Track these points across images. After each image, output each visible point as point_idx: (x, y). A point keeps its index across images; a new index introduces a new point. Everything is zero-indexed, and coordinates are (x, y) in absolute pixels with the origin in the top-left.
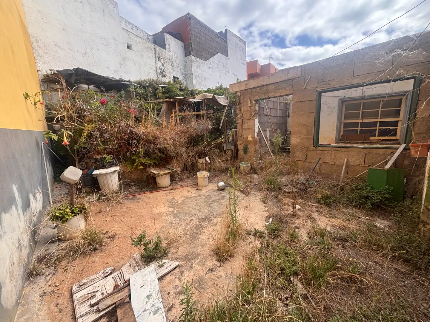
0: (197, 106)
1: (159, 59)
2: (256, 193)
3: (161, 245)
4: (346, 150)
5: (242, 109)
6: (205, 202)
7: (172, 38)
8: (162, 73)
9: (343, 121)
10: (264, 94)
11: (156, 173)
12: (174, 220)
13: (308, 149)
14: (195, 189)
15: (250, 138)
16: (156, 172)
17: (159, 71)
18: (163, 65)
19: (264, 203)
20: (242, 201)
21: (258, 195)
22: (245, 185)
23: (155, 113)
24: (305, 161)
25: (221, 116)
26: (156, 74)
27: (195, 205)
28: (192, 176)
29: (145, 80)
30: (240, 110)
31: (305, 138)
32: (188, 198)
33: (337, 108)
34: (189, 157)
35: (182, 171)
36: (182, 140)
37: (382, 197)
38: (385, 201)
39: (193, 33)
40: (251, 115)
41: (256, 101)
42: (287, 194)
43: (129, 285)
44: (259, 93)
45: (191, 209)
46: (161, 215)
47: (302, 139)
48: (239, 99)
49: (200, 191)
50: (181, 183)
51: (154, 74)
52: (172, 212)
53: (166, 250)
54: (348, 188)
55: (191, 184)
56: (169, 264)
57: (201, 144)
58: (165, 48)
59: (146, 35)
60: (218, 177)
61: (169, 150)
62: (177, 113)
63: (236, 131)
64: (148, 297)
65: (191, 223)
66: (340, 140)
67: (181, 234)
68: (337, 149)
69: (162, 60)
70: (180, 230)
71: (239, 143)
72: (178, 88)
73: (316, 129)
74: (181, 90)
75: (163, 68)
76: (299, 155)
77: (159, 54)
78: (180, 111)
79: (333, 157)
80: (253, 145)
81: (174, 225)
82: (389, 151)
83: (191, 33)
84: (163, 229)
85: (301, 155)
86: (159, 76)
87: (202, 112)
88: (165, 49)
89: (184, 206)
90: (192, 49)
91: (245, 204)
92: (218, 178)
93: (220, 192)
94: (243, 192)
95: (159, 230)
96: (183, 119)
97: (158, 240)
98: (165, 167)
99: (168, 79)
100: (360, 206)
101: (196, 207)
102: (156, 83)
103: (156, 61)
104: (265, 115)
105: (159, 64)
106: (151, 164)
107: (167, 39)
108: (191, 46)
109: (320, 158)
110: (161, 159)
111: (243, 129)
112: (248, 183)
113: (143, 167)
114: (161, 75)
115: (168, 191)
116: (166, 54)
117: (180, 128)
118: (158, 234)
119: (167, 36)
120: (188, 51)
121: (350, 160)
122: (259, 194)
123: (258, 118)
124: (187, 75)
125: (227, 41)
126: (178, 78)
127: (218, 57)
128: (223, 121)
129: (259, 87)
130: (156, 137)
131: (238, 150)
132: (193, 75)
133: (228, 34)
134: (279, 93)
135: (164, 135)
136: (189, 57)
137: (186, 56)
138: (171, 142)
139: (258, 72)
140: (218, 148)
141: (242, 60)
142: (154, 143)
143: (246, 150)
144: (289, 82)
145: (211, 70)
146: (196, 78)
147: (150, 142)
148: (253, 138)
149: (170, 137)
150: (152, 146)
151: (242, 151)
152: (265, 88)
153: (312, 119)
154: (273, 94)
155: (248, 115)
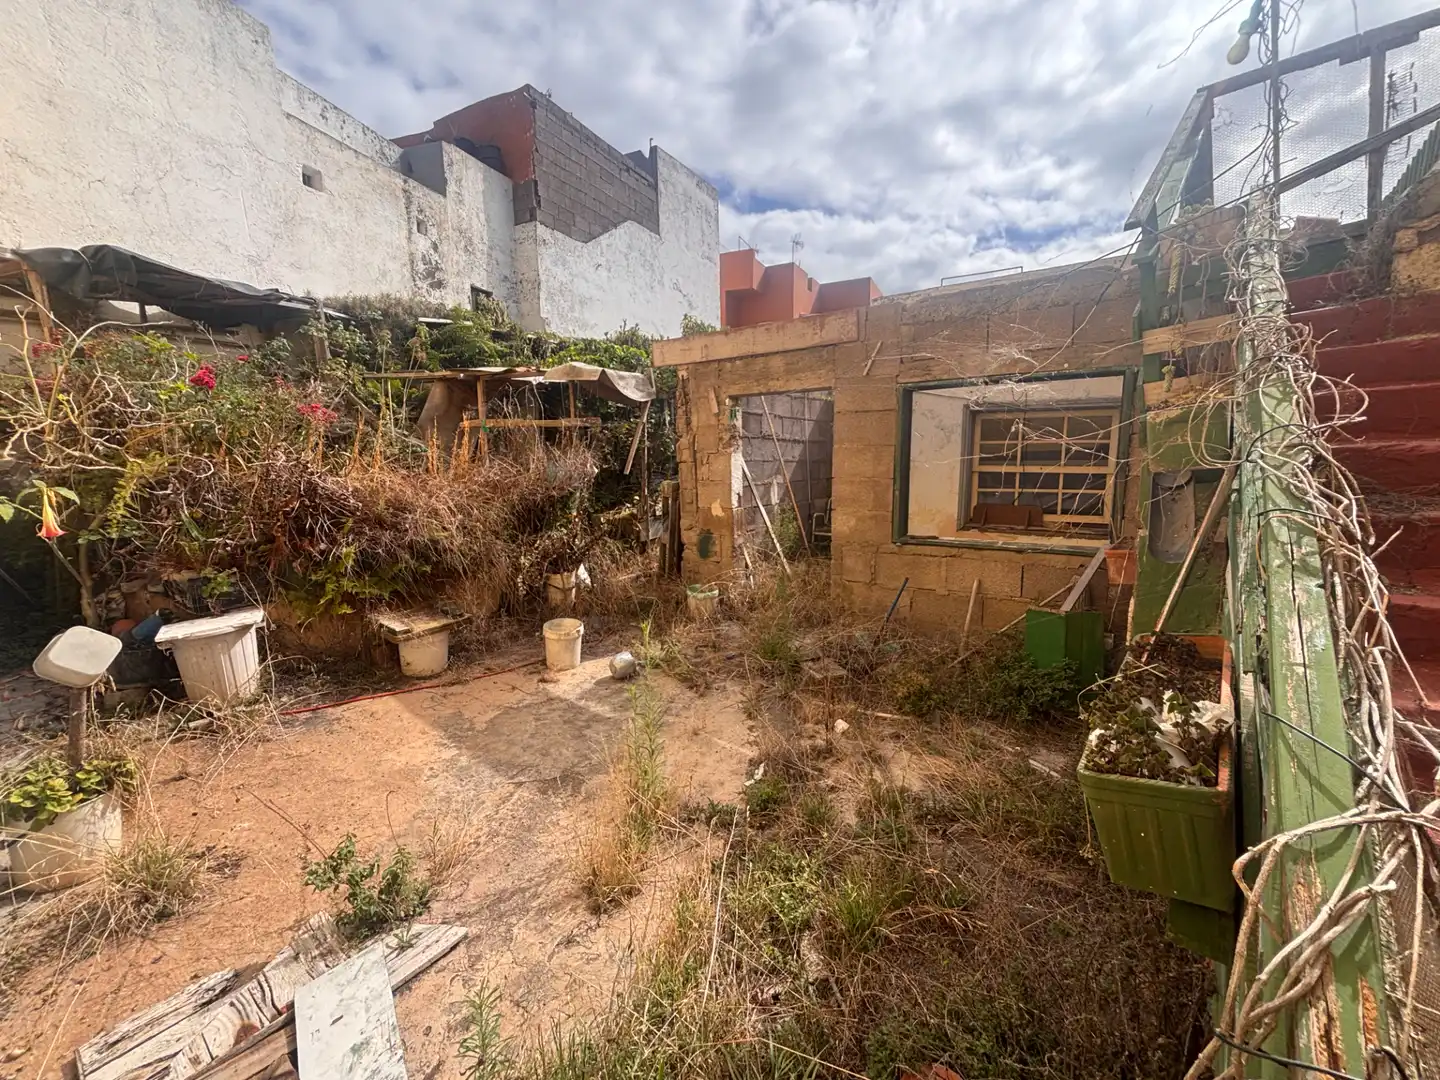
0: (553, 398)
1: (423, 228)
2: (728, 684)
3: (409, 878)
4: (975, 554)
5: (694, 419)
6: (565, 722)
7: (472, 161)
8: (430, 274)
9: (977, 468)
10: (757, 381)
11: (397, 630)
12: (458, 788)
13: (878, 548)
14: (536, 678)
15: (717, 510)
16: (397, 626)
17: (421, 267)
18: (435, 247)
19: (750, 716)
20: (684, 714)
21: (734, 691)
22: (699, 660)
23: (403, 413)
24: (872, 583)
25: (630, 433)
26: (408, 275)
27: (532, 736)
28: (526, 634)
29: (367, 300)
30: (688, 423)
31: (871, 518)
32: (508, 710)
33: (960, 431)
34: (518, 569)
35: (494, 616)
36: (493, 515)
37: (1054, 690)
38: (1061, 698)
39: (543, 150)
40: (721, 439)
41: (735, 399)
42: (815, 688)
43: (290, 1022)
44: (742, 376)
45: (516, 750)
46: (410, 774)
47: (862, 520)
48: (684, 388)
49: (552, 685)
50: (488, 662)
51: (403, 277)
52: (453, 760)
53: (424, 892)
54: (978, 663)
55: (523, 660)
56: (432, 936)
57: (561, 526)
58: (443, 193)
59: (376, 141)
60: (614, 633)
61: (445, 551)
62: (476, 420)
63: (676, 489)
64: (355, 1050)
65: (516, 796)
66: (971, 521)
67: (479, 833)
68: (954, 551)
69: (433, 231)
70: (475, 822)
71: (684, 523)
72: (486, 331)
73: (897, 493)
74: (497, 336)
75: (435, 257)
76: (852, 565)
77: (421, 211)
78: (493, 413)
79: (943, 573)
80: (727, 533)
81: (454, 806)
82: (1076, 561)
83: (537, 150)
84: (418, 823)
85: (860, 567)
86: (419, 283)
87: (563, 423)
88: (445, 196)
89: (497, 738)
90: (539, 202)
91: (693, 722)
92: (617, 637)
93: (619, 685)
94: (689, 681)
95: (403, 827)
96: (500, 442)
97: (397, 863)
98: (431, 607)
99: (455, 298)
100: (1001, 717)
101: (534, 742)
102: (409, 311)
103: (410, 231)
104: (764, 438)
105: (422, 244)
106: (380, 599)
107: (451, 164)
108: (536, 191)
109: (907, 579)
110: (419, 578)
111: (696, 480)
112: (709, 655)
113: (353, 608)
114: (429, 281)
115: (441, 691)
116: (449, 210)
117: (492, 470)
118: (401, 841)
119: (452, 154)
120: (524, 207)
121: (987, 584)
122: (737, 689)
123: (741, 448)
124: (521, 284)
125: (657, 184)
126: (488, 294)
127: (627, 234)
128: (638, 450)
129: (741, 358)
130: (400, 507)
131: (681, 546)
132: (543, 287)
133: (660, 164)
134: (797, 382)
135: (430, 497)
136: (529, 226)
137: (518, 221)
138: (453, 523)
139: (755, 287)
140: (619, 535)
141: (705, 248)
142: (394, 527)
143: (705, 546)
144: (824, 353)
145: (603, 272)
146: (551, 296)
147: (380, 523)
148: (727, 509)
149: (451, 504)
150: (387, 536)
151: (695, 548)
152: (760, 362)
153: (888, 464)
154: (781, 383)
155: (712, 439)
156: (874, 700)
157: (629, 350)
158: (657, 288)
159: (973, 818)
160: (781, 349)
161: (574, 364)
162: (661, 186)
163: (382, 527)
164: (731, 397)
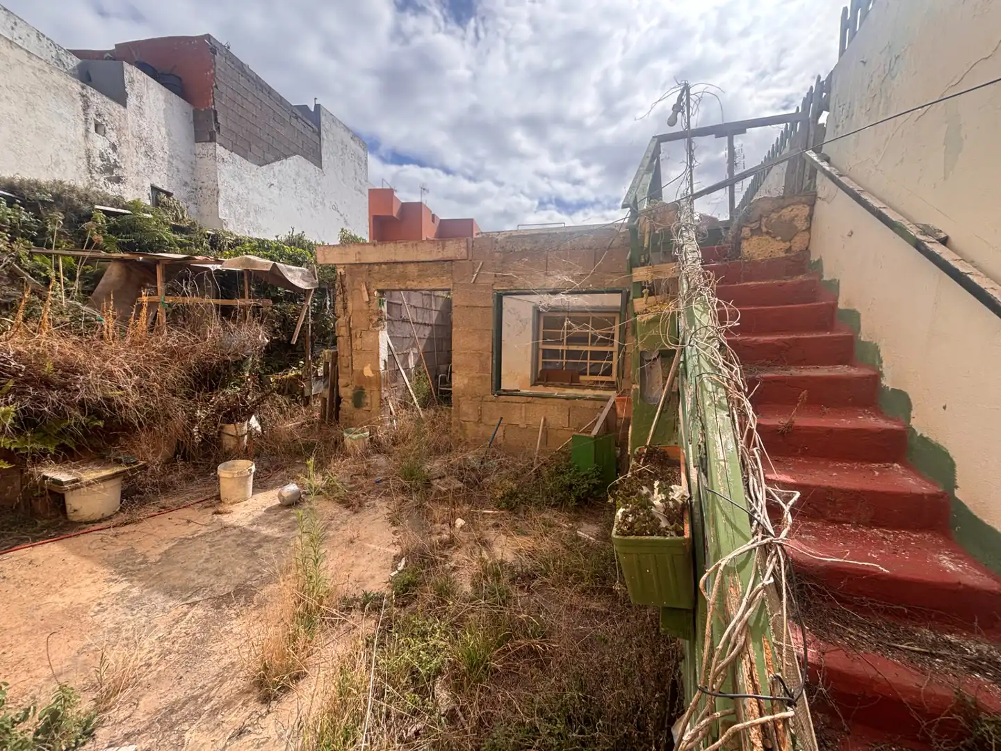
0: (229, 283)
1: (99, 130)
2: (377, 502)
3: (71, 712)
5: (350, 305)
6: (238, 545)
7: (153, 82)
8: (108, 170)
9: (541, 346)
10: (398, 280)
11: (63, 480)
12: (130, 617)
13: (483, 397)
14: (211, 510)
15: (368, 372)
16: (64, 477)
17: (98, 162)
18: (114, 147)
19: (394, 524)
20: (343, 527)
21: (381, 507)
22: (353, 486)
23: (77, 285)
24: (479, 422)
25: (297, 313)
26: (84, 167)
27: (207, 560)
28: (201, 475)
29: (36, 183)
30: (345, 308)
31: (478, 378)
32: (182, 541)
33: (531, 322)
34: (193, 421)
35: (170, 462)
36: (170, 376)
37: (589, 484)
38: (594, 490)
39: (222, 88)
40: (371, 320)
41: (382, 292)
42: (441, 498)
44: (387, 276)
45: (192, 575)
46: (74, 613)
47: (472, 379)
48: (341, 281)
49: (226, 516)
50: (163, 501)
51: (79, 168)
52: (122, 594)
53: (88, 722)
54: (545, 473)
55: (199, 497)
57: (235, 385)
59: (52, 48)
60: (283, 469)
61: (120, 407)
62: (155, 296)
63: (335, 356)
65: (190, 615)
66: (539, 380)
67: (150, 655)
68: (530, 399)
69: (112, 134)
70: (147, 645)
71: (341, 381)
72: (166, 224)
73: (494, 361)
74: (176, 229)
75: (113, 156)
76: (467, 409)
77: (99, 115)
78: (171, 291)
79: (523, 415)
80: (375, 389)
81: (124, 634)
82: (599, 404)
83: (216, 87)
84: (84, 657)
85: (470, 411)
86: (96, 176)
87: (238, 302)
88: (125, 106)
89: (171, 567)
90: (218, 129)
91: (349, 534)
92: (285, 472)
93: (287, 511)
94: (345, 503)
95: (67, 663)
96: (177, 316)
97: (57, 700)
98: (103, 457)
99: (135, 191)
100: (560, 505)
101: (209, 565)
102: (86, 198)
103: (87, 130)
104: (403, 321)
105: (100, 144)
106: (44, 454)
107: (132, 82)
108: (216, 120)
109: (502, 418)
110: (87, 431)
111: (352, 349)
112: (362, 480)
113: (10, 462)
114: (108, 175)
115: (112, 531)
116: (129, 119)
117: (170, 338)
118: (62, 680)
119: (132, 73)
120: (204, 131)
121: (549, 420)
122: (384, 504)
123: (386, 327)
124: (202, 191)
125: (320, 133)
126: (169, 194)
127: (294, 165)
128: (303, 325)
129: (385, 263)
130: (70, 369)
131: (339, 400)
132: (222, 195)
133: (323, 119)
134: (427, 284)
135: (105, 360)
136: (210, 146)
137: (198, 139)
138: (129, 384)
139: (395, 215)
140: (286, 392)
141: (358, 182)
142: (63, 387)
143: (358, 399)
144: (446, 265)
145: (275, 191)
146: (228, 203)
147: (47, 383)
148: (376, 370)
149: (127, 367)
150: (54, 396)
151: (350, 401)
152: (400, 268)
153: (488, 343)
154: (415, 283)
155: (364, 320)
156: (482, 503)
157: (297, 250)
158: (320, 207)
159: (546, 575)
160: (415, 260)
161: (248, 256)
162: (323, 134)
163: (48, 387)
164: (379, 291)
